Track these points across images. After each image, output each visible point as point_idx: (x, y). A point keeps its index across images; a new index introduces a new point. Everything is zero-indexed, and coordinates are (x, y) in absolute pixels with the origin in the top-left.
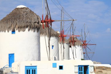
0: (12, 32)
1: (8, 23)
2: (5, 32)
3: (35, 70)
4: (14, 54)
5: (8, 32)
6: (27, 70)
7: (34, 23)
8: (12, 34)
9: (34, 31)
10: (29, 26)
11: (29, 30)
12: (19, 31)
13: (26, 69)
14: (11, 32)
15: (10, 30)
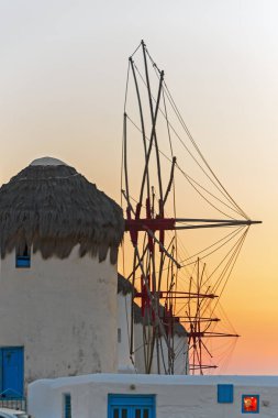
0: (18, 258)
3: (146, 412)
6: (116, 412)
8: (17, 266)
9: (102, 259)
11: (82, 254)
12: (46, 256)
13: (112, 408)
14: (12, 257)
15: (10, 251)
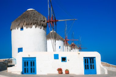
1: (18, 21)
2: (15, 29)
3: (34, 62)
4: (22, 48)
5: (18, 29)
7: (41, 21)
8: (21, 30)
9: (41, 28)
10: (36, 23)
11: (36, 27)
12: (27, 28)
13: (24, 61)
14: (19, 29)
